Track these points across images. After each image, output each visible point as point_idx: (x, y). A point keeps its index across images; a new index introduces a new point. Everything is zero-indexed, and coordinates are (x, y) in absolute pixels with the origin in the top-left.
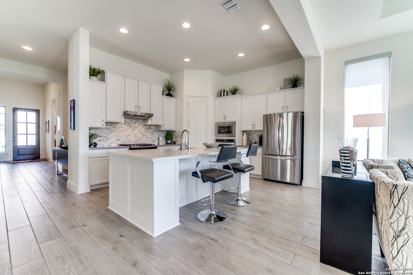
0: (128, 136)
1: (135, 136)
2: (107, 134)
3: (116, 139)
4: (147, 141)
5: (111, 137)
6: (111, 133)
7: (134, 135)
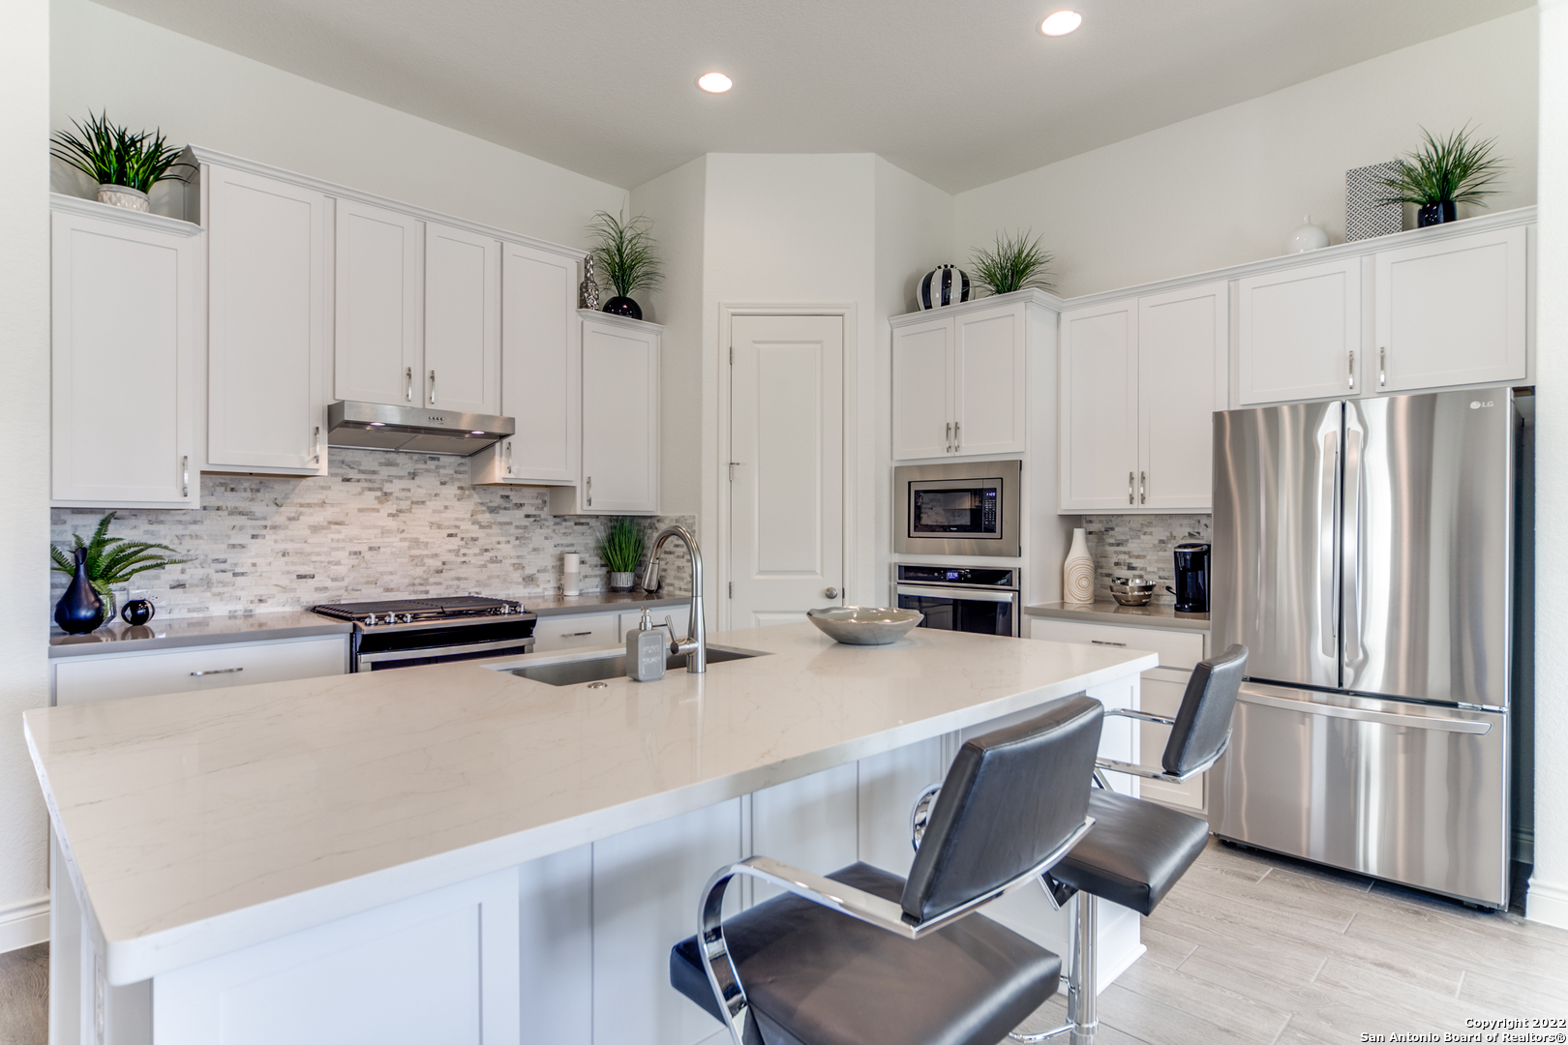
0: (368, 555)
1: (414, 552)
2: (232, 542)
3: (288, 572)
4: (489, 578)
5: (254, 565)
6: (253, 537)
7: (407, 544)
